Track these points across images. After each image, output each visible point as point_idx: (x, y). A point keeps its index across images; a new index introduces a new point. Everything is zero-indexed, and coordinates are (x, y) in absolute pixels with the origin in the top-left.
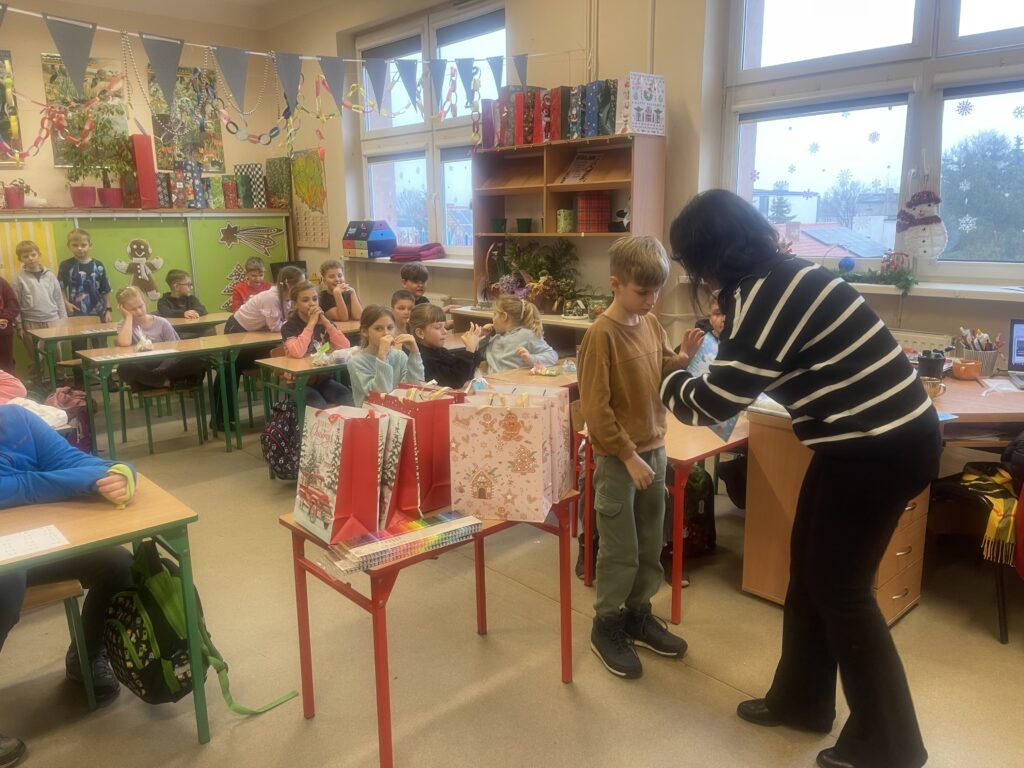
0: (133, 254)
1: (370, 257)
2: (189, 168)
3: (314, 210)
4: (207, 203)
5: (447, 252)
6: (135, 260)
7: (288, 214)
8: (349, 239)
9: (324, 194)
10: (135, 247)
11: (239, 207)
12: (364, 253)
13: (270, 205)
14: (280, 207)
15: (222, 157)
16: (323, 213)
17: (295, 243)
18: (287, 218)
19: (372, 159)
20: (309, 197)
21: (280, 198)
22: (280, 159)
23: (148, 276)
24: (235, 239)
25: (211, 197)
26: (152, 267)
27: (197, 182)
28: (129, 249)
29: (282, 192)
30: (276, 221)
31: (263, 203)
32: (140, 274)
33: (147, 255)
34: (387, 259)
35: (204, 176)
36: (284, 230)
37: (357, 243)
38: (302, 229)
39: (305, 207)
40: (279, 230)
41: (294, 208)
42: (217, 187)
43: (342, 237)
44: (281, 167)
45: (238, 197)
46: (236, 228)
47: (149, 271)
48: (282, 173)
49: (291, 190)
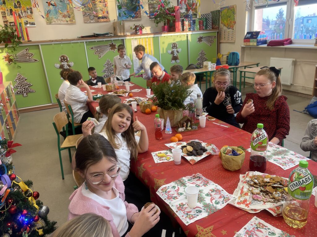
0: (173, 48)
1: (257, 45)
2: (189, 17)
3: (229, 29)
4: (194, 29)
5: (293, 41)
6: (173, 50)
7: (218, 31)
8: (247, 39)
9: (235, 23)
10: (173, 45)
11: (203, 29)
12: (255, 44)
13: (213, 28)
14: (216, 29)
15: (197, 12)
16: (233, 29)
17: (219, 41)
18: (218, 32)
19: (257, 7)
20: (227, 24)
21: (215, 25)
22: (216, 11)
23: (177, 55)
24: (201, 41)
25: (195, 26)
26: (178, 52)
27: (192, 21)
28: (172, 46)
29: (217, 23)
30: (214, 33)
31: (211, 27)
32: (174, 54)
33: (176, 48)
34: (265, 46)
35: (193, 19)
36: (217, 37)
37: (251, 40)
38: (223, 36)
39: (225, 28)
40: (215, 37)
41: (220, 29)
42: (197, 22)
43: (244, 38)
44: (217, 14)
45: (203, 26)
46: (202, 37)
47: (177, 53)
48: (217, 16)
49: (219, 22)
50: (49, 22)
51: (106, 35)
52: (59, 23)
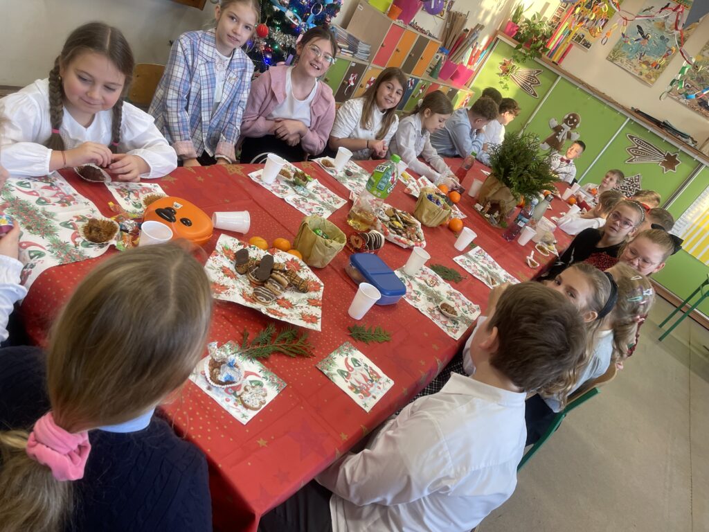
50: (612, 58)
51: (680, 137)
52: (627, 67)
